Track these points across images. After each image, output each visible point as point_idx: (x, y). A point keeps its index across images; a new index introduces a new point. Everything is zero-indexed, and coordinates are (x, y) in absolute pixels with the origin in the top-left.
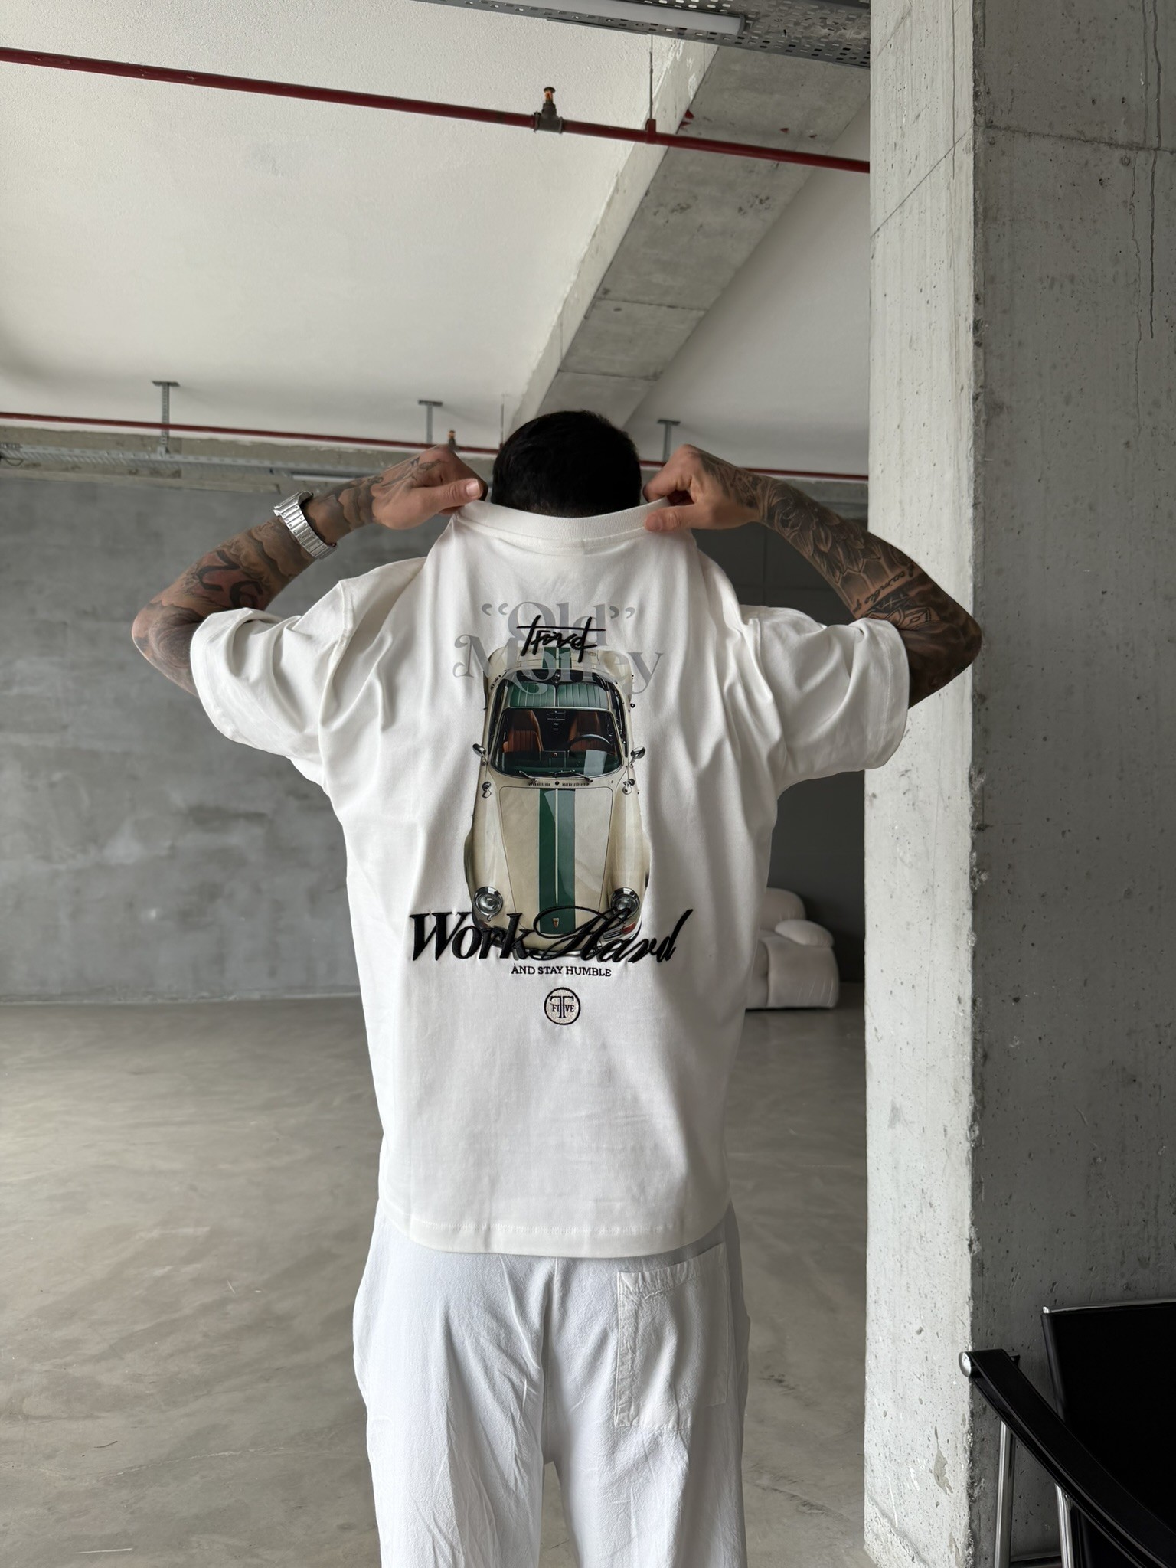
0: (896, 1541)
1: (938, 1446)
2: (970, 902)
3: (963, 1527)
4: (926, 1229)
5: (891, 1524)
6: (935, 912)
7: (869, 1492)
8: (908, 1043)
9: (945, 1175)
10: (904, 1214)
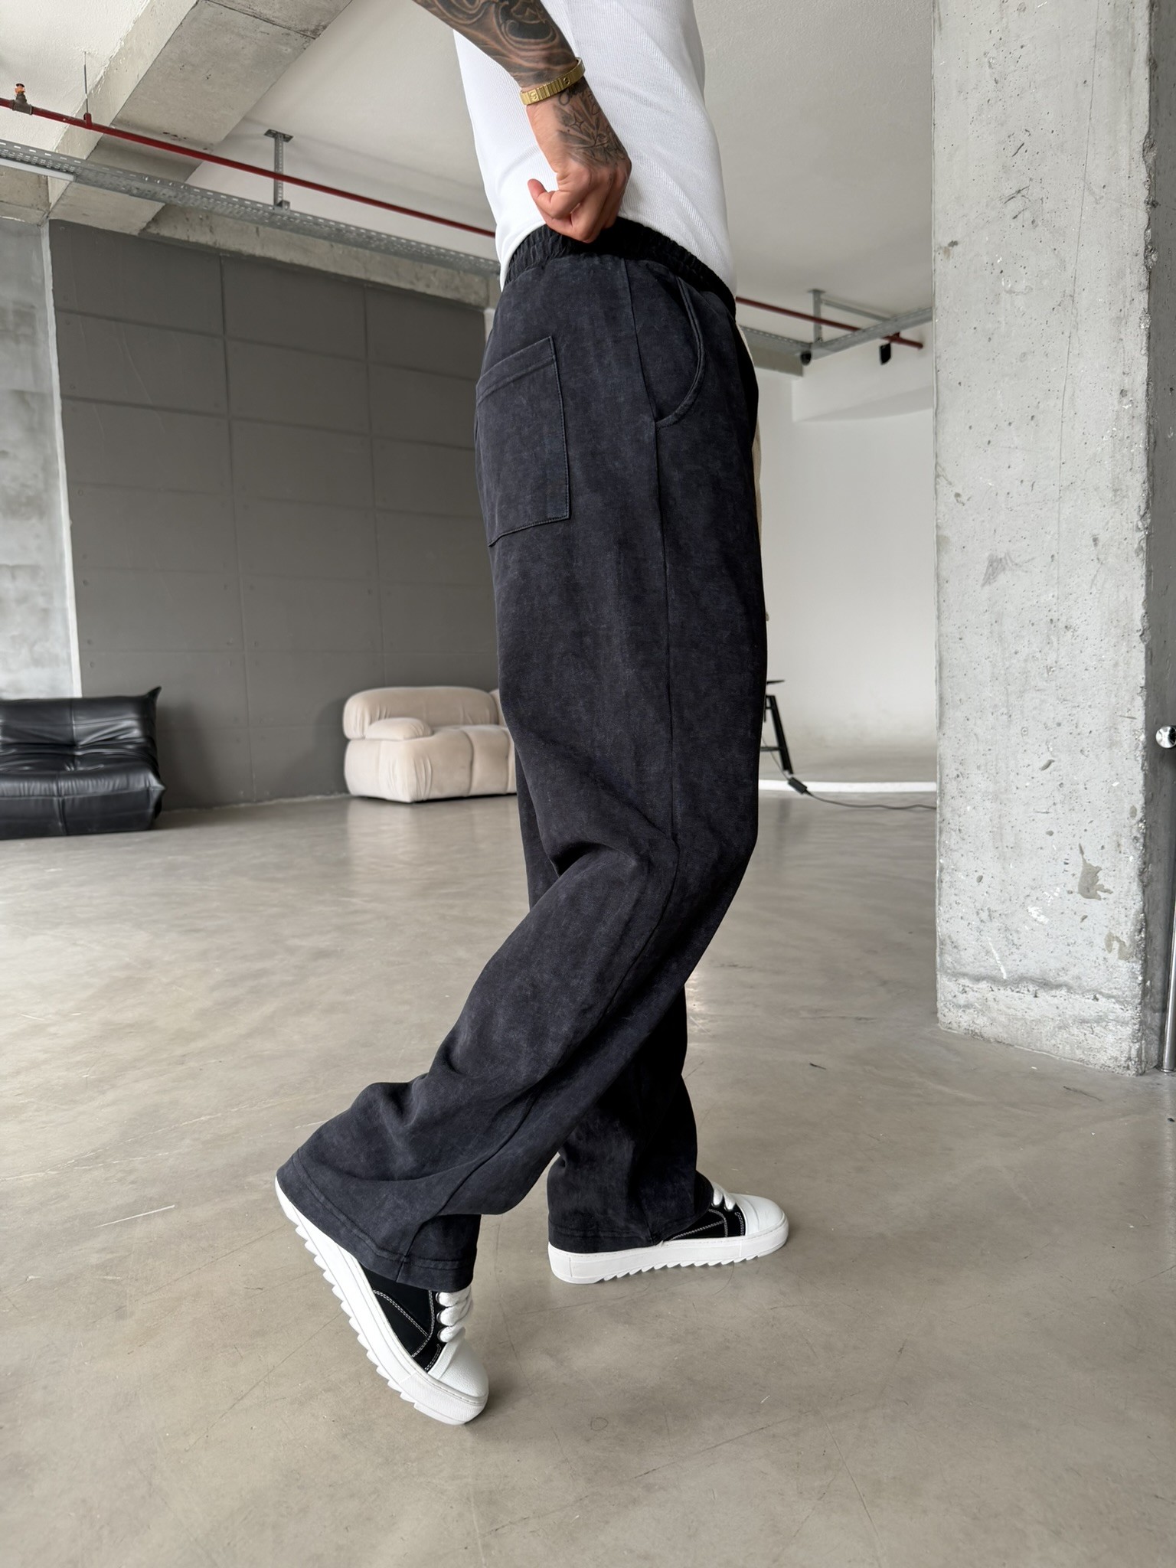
0: (1004, 994)
1: (1084, 861)
2: (1145, 282)
3: (1132, 916)
4: (1058, 655)
5: (995, 981)
6: (1076, 321)
7: (949, 971)
8: (1022, 481)
9: (1096, 585)
10: (1015, 661)
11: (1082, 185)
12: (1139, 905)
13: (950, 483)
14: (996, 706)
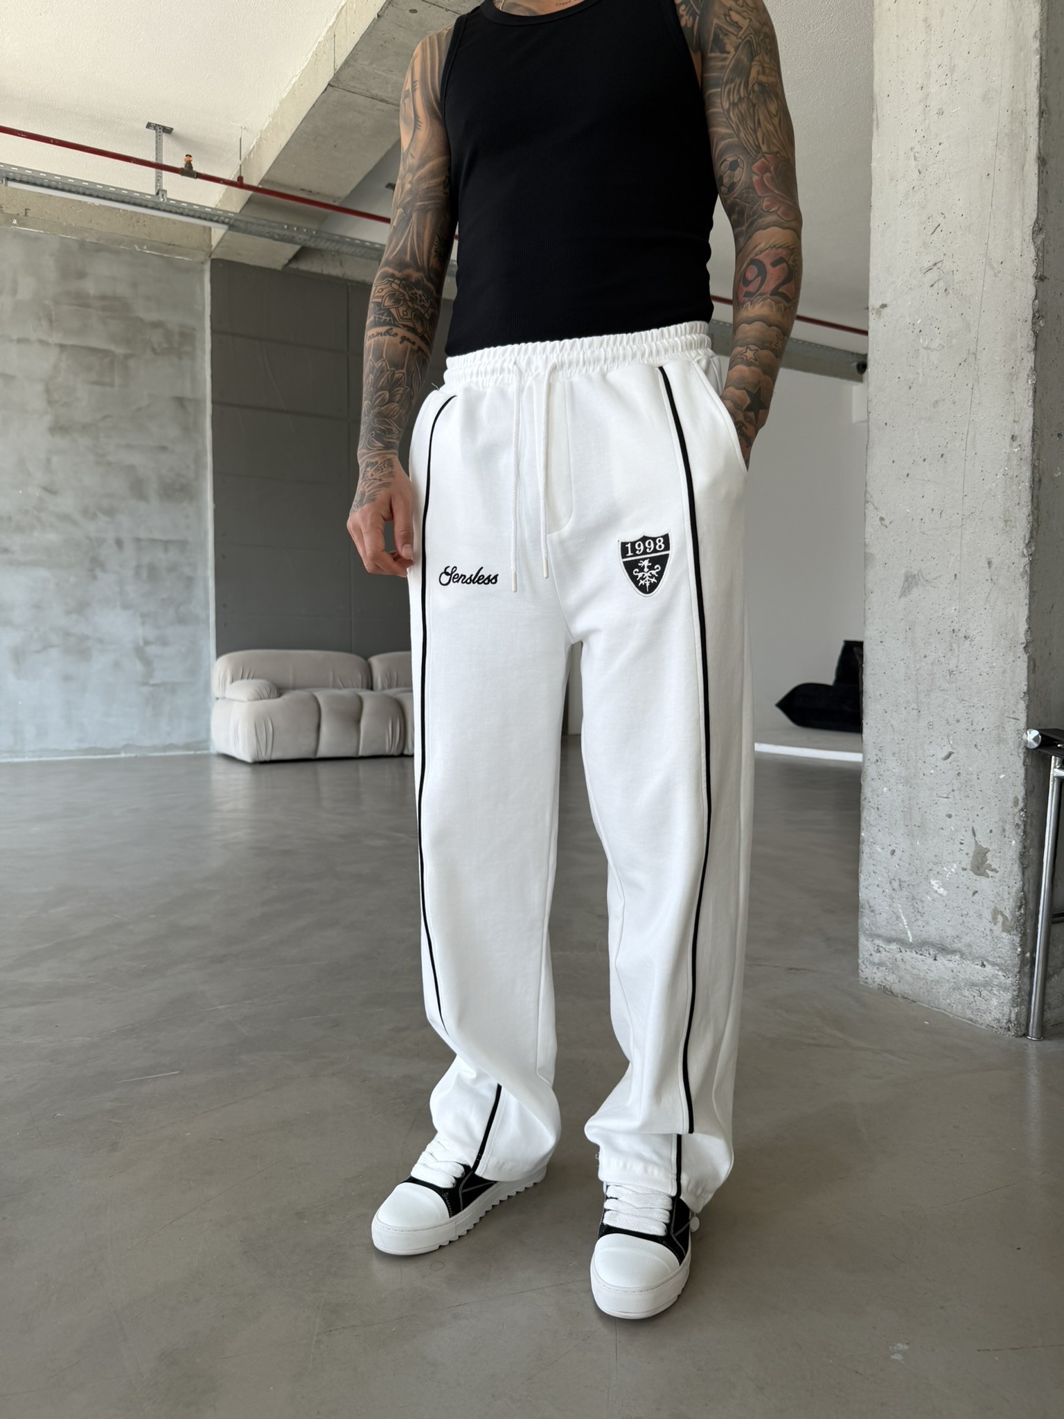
0: (909, 955)
1: (976, 842)
2: (1032, 345)
3: (1013, 894)
4: (958, 663)
5: (902, 943)
6: (977, 375)
7: (867, 932)
8: (933, 510)
9: (989, 602)
10: (923, 664)
11: (985, 259)
12: (1019, 884)
13: (876, 509)
14: (908, 701)
